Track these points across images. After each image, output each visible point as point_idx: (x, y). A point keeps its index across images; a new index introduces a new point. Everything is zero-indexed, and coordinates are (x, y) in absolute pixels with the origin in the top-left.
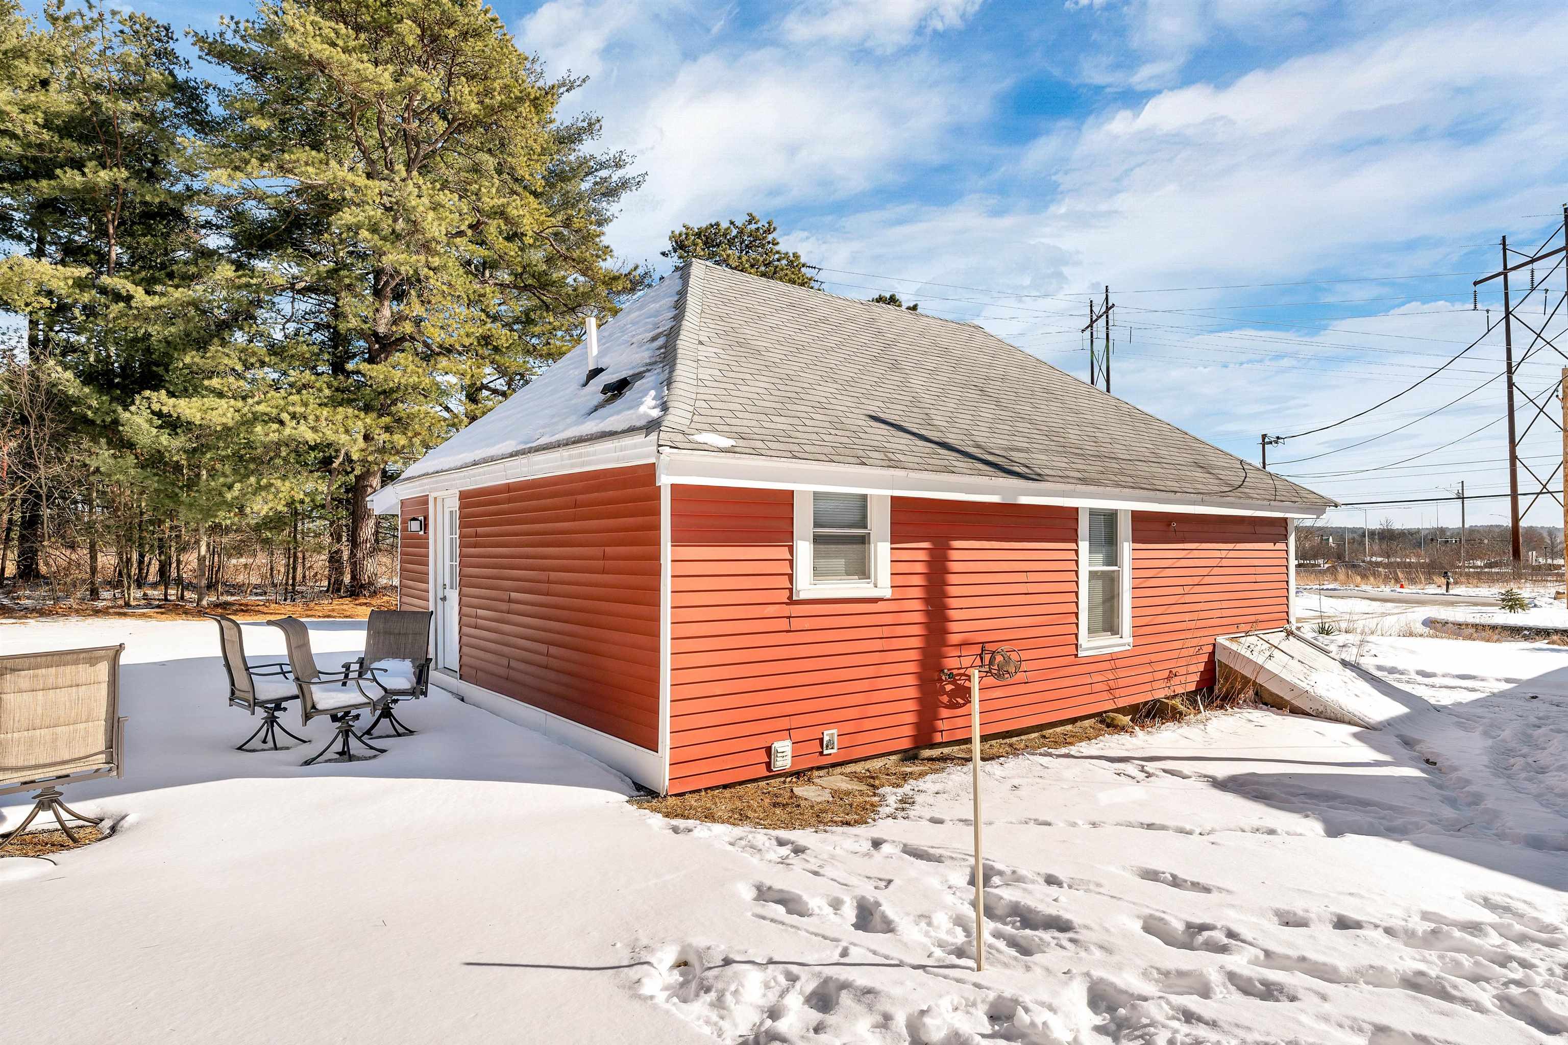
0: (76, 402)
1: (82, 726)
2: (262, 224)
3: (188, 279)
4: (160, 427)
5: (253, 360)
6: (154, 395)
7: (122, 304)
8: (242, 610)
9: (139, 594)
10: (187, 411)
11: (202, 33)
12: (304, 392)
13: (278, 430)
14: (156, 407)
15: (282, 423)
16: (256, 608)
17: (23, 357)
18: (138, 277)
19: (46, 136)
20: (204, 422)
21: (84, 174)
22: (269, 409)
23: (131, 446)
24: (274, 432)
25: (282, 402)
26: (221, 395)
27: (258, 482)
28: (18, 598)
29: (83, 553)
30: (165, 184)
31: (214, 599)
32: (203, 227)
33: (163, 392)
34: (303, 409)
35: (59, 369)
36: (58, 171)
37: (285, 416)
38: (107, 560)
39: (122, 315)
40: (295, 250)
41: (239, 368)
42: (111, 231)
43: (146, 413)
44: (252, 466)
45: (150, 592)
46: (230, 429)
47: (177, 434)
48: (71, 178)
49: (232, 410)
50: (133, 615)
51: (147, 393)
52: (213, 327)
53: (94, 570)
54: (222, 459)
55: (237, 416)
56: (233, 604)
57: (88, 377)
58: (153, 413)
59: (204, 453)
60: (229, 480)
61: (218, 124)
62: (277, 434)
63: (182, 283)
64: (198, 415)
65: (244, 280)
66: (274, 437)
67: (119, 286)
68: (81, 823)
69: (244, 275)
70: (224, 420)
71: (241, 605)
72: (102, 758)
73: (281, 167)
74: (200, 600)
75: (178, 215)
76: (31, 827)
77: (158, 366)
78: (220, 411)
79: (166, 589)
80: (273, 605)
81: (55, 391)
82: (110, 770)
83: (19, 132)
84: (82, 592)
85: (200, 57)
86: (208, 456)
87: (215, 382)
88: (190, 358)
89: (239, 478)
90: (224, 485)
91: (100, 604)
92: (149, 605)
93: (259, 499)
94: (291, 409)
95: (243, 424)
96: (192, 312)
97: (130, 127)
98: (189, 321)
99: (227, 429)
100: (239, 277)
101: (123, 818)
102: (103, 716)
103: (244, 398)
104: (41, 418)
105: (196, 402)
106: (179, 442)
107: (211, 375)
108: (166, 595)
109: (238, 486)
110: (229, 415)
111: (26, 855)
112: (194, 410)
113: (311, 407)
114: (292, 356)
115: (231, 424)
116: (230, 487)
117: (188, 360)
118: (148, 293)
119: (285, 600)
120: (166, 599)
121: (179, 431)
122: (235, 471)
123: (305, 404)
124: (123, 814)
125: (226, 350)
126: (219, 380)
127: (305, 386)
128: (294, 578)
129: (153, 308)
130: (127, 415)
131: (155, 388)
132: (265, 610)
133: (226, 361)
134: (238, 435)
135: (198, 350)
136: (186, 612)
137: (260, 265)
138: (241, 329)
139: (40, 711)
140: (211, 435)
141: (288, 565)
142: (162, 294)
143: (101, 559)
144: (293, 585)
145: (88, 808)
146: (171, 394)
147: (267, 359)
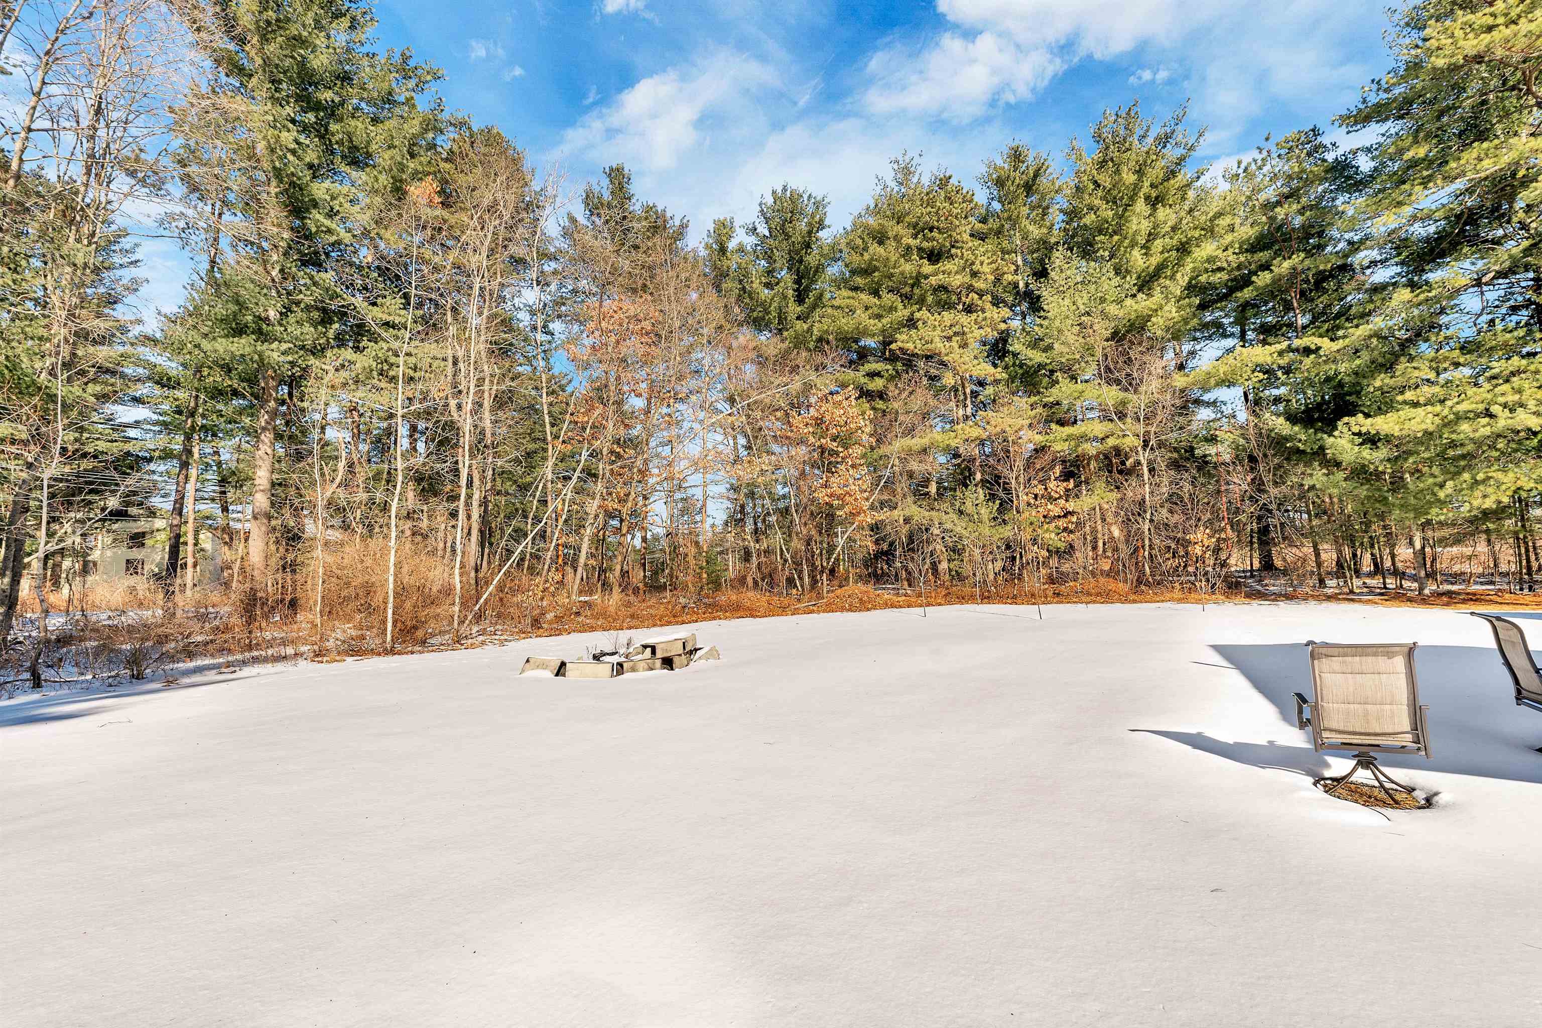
0: (1287, 439)
1: (1388, 707)
2: (1428, 240)
3: (1365, 316)
4: (1361, 444)
5: (1446, 365)
6: (1352, 420)
7: (1312, 356)
8: (1471, 600)
9: (1360, 583)
10: (1385, 427)
11: (1345, 112)
12: (1514, 379)
13: (1489, 424)
14: (1356, 429)
15: (1491, 416)
16: (1488, 598)
17: (1243, 416)
18: (1322, 330)
19: (1242, 258)
20: (1404, 432)
21: (1272, 271)
22: (1474, 406)
23: (1338, 464)
24: (1484, 426)
25: (1489, 396)
26: (1415, 405)
27: (1473, 478)
28: (1266, 585)
29: (1308, 550)
30: (1329, 249)
31: (1434, 587)
32: (1369, 267)
33: (1360, 415)
34: (1517, 397)
35: (1274, 418)
36: (1254, 278)
37: (1495, 409)
38: (1329, 556)
39: (1315, 364)
40: (1472, 246)
41: (1432, 376)
42: (1295, 305)
43: (1348, 435)
44: (1462, 463)
45: (1369, 581)
46: (1431, 434)
47: (1377, 447)
48: (1263, 279)
49: (1430, 416)
50: (1360, 601)
51: (1346, 419)
52: (1397, 348)
53: (1319, 564)
54: (1424, 461)
55: (1437, 420)
56: (1459, 594)
57: (1292, 418)
58: (1354, 434)
59: (1406, 459)
60: (1440, 479)
61: (1371, 176)
62: (1488, 428)
63: (1361, 321)
64: (1397, 428)
65: (1422, 297)
66: (1487, 431)
67: (1308, 344)
68: (1395, 787)
69: (1423, 292)
70: (1424, 426)
71: (1468, 594)
72: (1409, 737)
73: (1444, 178)
74: (1421, 589)
75: (1345, 268)
76: (1353, 779)
77: (1350, 394)
78: (1418, 420)
79: (1384, 578)
80: (1507, 596)
81: (1273, 435)
82: (1419, 749)
83: (1225, 265)
84: (1313, 581)
85: (1348, 132)
86: (1411, 460)
87: (1409, 395)
88: (1381, 380)
89: (1450, 476)
90: (1435, 484)
91: (1329, 591)
92: (1371, 593)
93: (1478, 493)
94: (1501, 400)
95: (1445, 425)
96: (1374, 341)
97: (1298, 221)
98: (1373, 350)
99: (1428, 434)
100: (1417, 296)
101: (1436, 794)
102: (1405, 701)
103: (1442, 402)
104: (1265, 456)
105: (1392, 416)
106: (1383, 452)
107: (1402, 390)
108: (1384, 583)
109: (1450, 484)
110: (1428, 421)
111: (1356, 802)
112: (1391, 425)
113: (1528, 392)
114: (1491, 348)
115: (1431, 428)
116: (1442, 486)
117: (1378, 383)
118: (1332, 340)
119: (1521, 589)
120: (1385, 588)
121: (1379, 444)
122: (1445, 472)
123: (1520, 391)
124: (1435, 790)
125: (1415, 364)
126: (1412, 392)
127: (1513, 374)
128: (1529, 568)
129: (1338, 351)
130: (1332, 439)
131: (1352, 414)
132: (1499, 600)
133: (1417, 373)
134: (1441, 437)
135: (1386, 373)
136: (1410, 600)
137: (1434, 276)
138: (1427, 340)
139: (1351, 689)
140: (1409, 442)
141: (1520, 555)
142: (1345, 337)
143: (1324, 556)
144: (1529, 573)
145: (1400, 775)
146: (1367, 416)
147: (1462, 360)
